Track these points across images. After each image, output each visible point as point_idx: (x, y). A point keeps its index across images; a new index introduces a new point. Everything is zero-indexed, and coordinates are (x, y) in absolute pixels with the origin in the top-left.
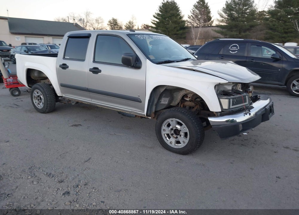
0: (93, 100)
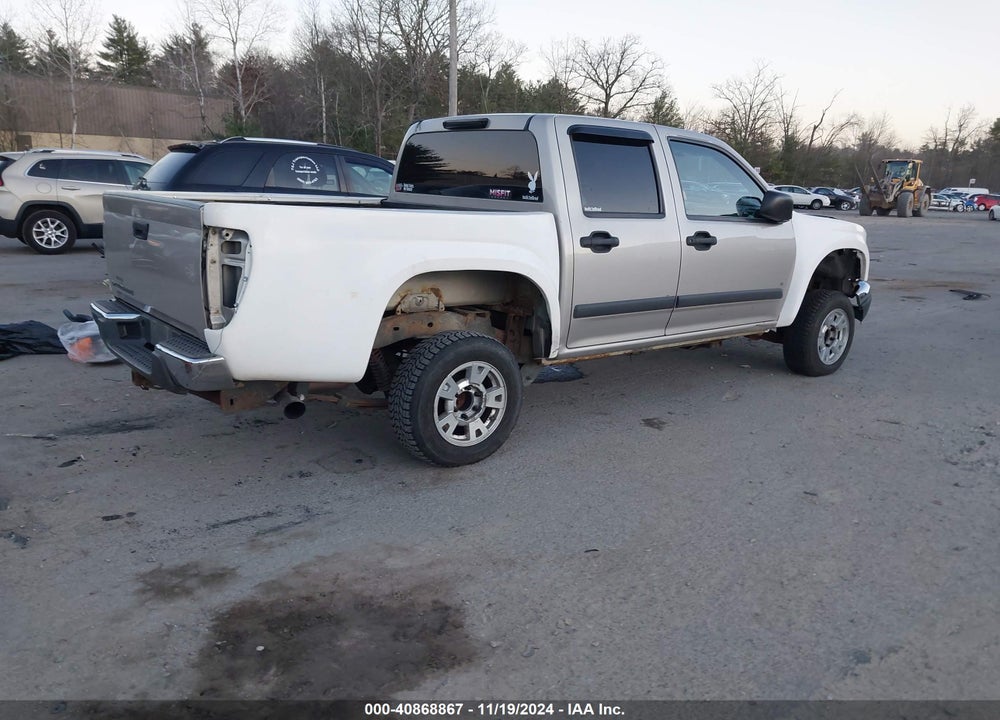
0: (668, 332)
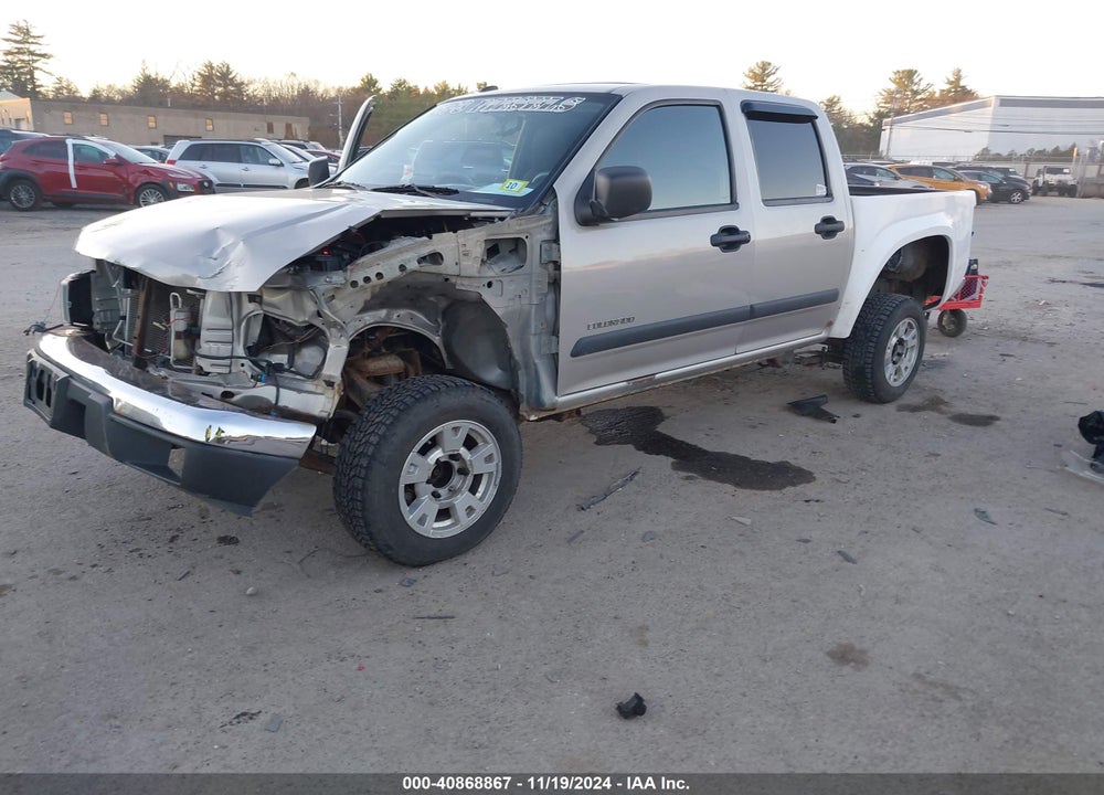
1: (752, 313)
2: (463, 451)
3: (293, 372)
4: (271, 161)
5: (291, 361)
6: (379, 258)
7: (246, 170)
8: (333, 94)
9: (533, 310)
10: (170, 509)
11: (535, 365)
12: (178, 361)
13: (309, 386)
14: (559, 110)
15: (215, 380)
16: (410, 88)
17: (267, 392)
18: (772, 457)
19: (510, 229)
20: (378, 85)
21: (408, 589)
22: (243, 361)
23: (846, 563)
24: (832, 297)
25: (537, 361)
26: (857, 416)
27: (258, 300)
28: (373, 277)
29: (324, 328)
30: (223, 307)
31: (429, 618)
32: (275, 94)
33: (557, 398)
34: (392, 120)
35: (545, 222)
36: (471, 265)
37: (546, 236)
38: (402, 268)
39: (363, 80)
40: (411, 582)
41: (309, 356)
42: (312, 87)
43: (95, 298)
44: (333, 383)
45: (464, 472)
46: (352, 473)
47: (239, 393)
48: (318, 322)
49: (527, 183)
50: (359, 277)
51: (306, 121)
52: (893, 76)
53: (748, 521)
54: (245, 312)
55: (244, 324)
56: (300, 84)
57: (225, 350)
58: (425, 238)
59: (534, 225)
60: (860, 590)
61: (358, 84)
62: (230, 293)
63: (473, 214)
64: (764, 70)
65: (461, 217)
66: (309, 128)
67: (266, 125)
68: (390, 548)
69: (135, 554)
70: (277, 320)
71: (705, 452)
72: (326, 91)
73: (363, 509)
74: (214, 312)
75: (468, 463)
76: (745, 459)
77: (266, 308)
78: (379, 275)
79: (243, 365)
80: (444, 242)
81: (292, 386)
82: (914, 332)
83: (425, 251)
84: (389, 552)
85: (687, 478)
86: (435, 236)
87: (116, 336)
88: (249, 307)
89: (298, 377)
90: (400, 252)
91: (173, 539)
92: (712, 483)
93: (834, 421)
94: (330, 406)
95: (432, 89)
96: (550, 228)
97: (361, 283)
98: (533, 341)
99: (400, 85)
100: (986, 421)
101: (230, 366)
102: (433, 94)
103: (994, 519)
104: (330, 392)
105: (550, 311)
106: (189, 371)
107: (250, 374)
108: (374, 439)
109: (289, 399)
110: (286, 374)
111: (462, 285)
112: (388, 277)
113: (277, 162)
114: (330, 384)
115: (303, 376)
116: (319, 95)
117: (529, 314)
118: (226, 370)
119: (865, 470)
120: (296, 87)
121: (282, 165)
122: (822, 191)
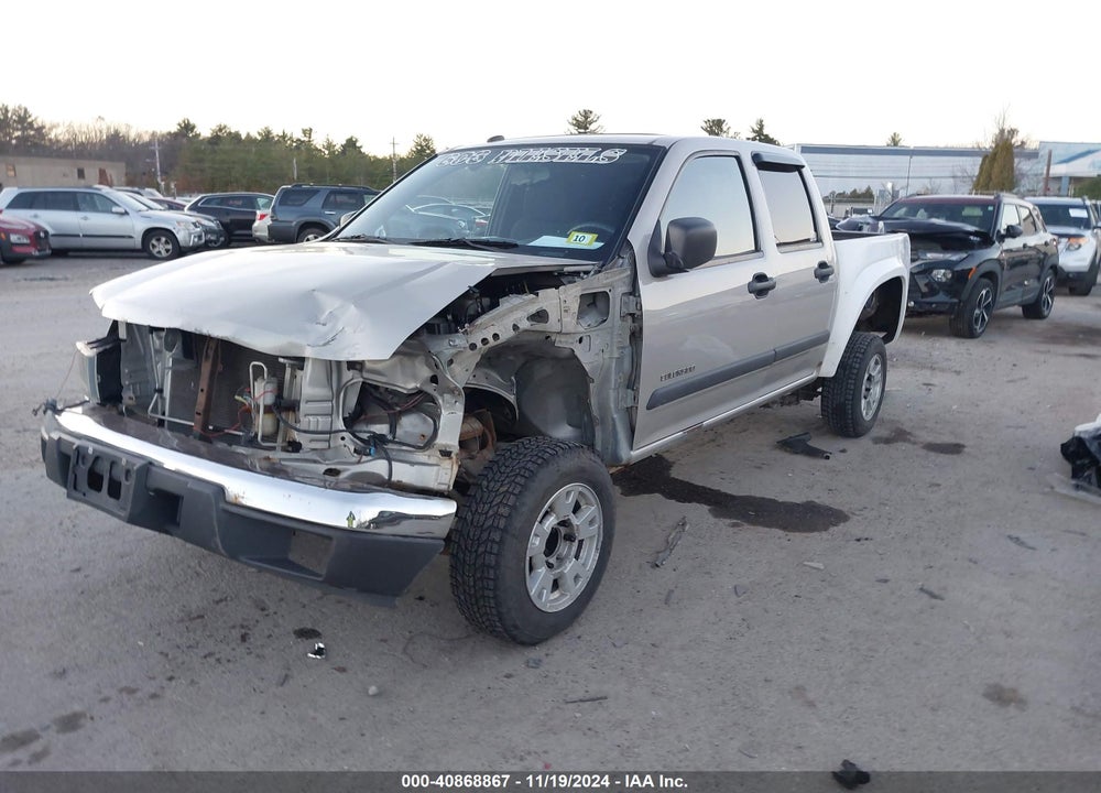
1: (778, 357)
2: (572, 517)
3: (397, 443)
4: (114, 209)
5: (393, 430)
6: (493, 319)
7: (86, 218)
8: (146, 138)
9: (614, 365)
10: (217, 602)
11: (613, 420)
12: (265, 438)
13: (421, 457)
14: (601, 162)
15: (308, 456)
16: (230, 133)
17: (379, 467)
18: (796, 496)
19: (596, 283)
20: (197, 130)
21: (538, 671)
22: (344, 434)
23: (934, 601)
24: (824, 339)
25: (615, 416)
26: (843, 451)
27: (358, 367)
28: (491, 339)
29: (435, 394)
30: (323, 376)
31: (581, 701)
32: (81, 138)
33: (632, 453)
34: (217, 166)
35: (625, 275)
36: (570, 322)
37: (625, 289)
38: (515, 327)
39: (179, 125)
40: (538, 663)
41: (411, 425)
42: (123, 131)
43: (125, 370)
44: (451, 452)
45: (570, 538)
46: (481, 549)
47: (345, 470)
48: (430, 389)
49: (596, 236)
50: (477, 339)
51: (122, 166)
52: (704, 125)
53: (821, 566)
54: (344, 380)
55: (342, 395)
56: (108, 128)
57: (322, 423)
58: (532, 296)
59: (617, 278)
60: (968, 627)
61: (174, 129)
62: (330, 361)
63: (566, 269)
64: (586, 118)
65: (550, 273)
66: (126, 174)
67: (76, 171)
68: (516, 627)
69: (212, 660)
70: (376, 387)
71: (733, 498)
72: (140, 136)
73: (496, 588)
74: (313, 383)
75: (575, 528)
76: (773, 501)
77: (365, 375)
78: (496, 336)
79: (343, 439)
80: (548, 299)
81: (401, 458)
82: (879, 366)
83: (533, 309)
84: (515, 632)
85: (734, 525)
86: (541, 292)
87: (152, 412)
88: (348, 375)
89: (404, 448)
90: (511, 311)
91: (244, 638)
92: (760, 528)
93: (828, 458)
94: (448, 477)
95: (254, 134)
96: (628, 281)
97: (479, 345)
98: (612, 394)
99: (220, 130)
100: (955, 449)
101: (329, 441)
102: (256, 139)
103: (1031, 544)
104: (447, 463)
105: (627, 365)
106: (273, 448)
107: (352, 448)
108: (504, 511)
109: (403, 473)
110: (390, 446)
111: (561, 342)
112: (503, 338)
113: (121, 210)
114: (446, 454)
115: (413, 447)
116: (131, 139)
117: (609, 368)
118: (325, 445)
119: (886, 505)
120: (104, 132)
121: (126, 213)
122: (812, 235)
